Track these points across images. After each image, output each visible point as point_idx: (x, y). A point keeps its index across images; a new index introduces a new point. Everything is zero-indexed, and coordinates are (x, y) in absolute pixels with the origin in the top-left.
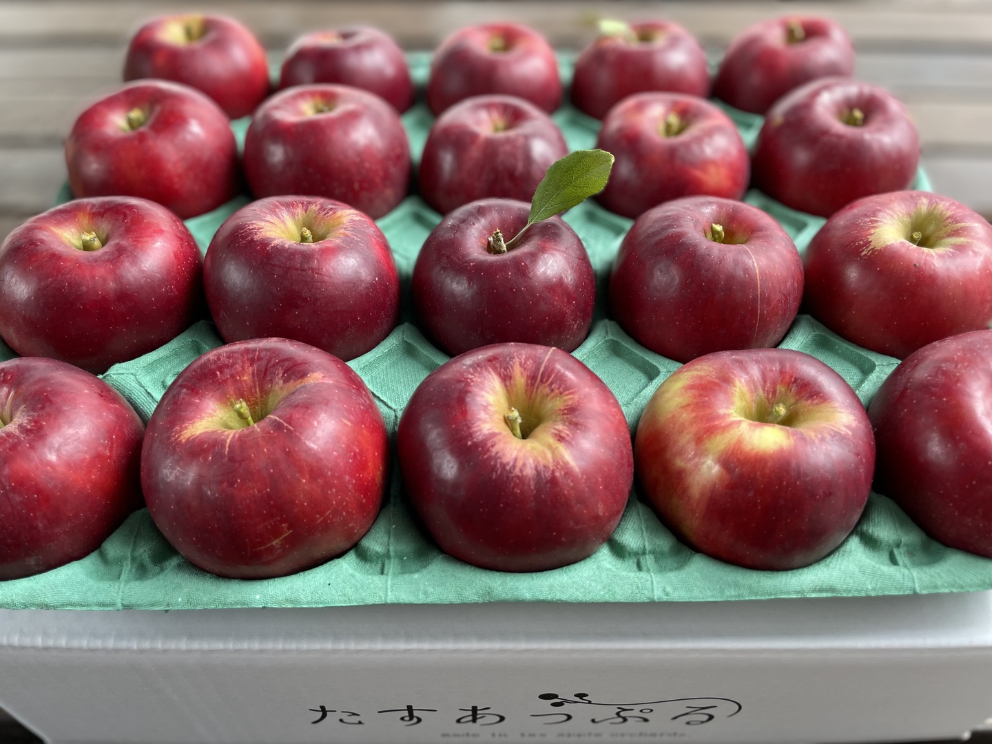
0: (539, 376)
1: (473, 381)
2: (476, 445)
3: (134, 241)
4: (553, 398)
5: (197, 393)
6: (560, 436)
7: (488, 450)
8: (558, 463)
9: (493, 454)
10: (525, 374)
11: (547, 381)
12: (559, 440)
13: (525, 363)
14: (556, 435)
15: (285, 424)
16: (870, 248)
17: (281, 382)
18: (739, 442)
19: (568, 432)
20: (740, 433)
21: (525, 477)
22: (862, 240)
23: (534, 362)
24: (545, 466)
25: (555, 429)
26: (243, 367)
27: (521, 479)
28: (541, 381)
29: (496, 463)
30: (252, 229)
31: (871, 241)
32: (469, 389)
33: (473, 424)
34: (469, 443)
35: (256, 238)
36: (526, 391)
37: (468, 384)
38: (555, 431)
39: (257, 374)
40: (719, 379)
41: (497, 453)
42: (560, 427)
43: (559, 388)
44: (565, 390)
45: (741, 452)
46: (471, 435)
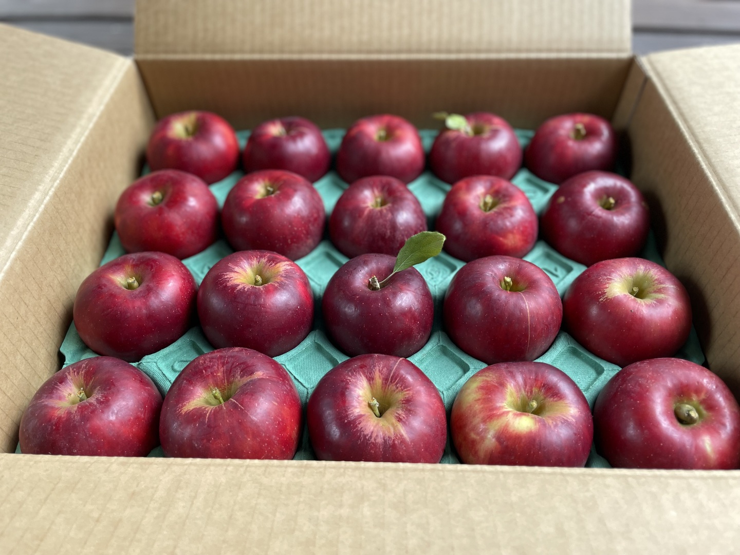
0: (390, 378)
1: (350, 381)
2: (349, 422)
3: (157, 283)
4: (397, 393)
5: (192, 383)
6: (400, 418)
7: (356, 426)
8: (397, 436)
9: (359, 429)
10: (382, 377)
11: (394, 382)
12: (398, 421)
13: (382, 370)
14: (397, 417)
15: (240, 405)
16: (605, 297)
17: (239, 377)
18: (507, 425)
19: (404, 416)
20: (507, 420)
21: (377, 443)
22: (601, 291)
23: (388, 369)
24: (389, 437)
25: (397, 413)
26: (218, 368)
27: (375, 444)
28: (391, 382)
29: (360, 433)
30: (226, 278)
31: (606, 293)
32: (348, 386)
33: (349, 409)
34: (346, 421)
35: (229, 284)
36: (382, 387)
37: (347, 383)
38: (397, 415)
39: (226, 372)
40: (498, 384)
41: (361, 428)
42: (400, 412)
43: (401, 387)
44: (404, 388)
45: (507, 432)
46: (347, 416)
